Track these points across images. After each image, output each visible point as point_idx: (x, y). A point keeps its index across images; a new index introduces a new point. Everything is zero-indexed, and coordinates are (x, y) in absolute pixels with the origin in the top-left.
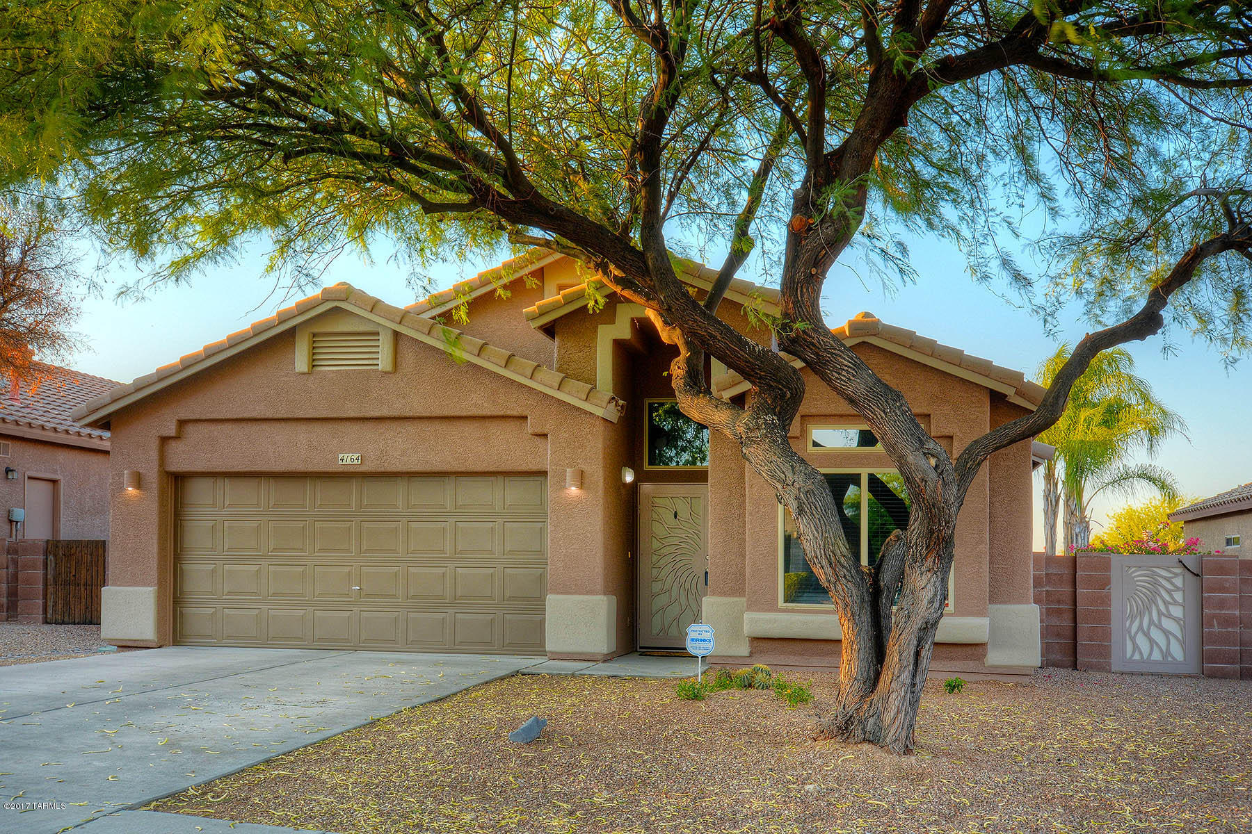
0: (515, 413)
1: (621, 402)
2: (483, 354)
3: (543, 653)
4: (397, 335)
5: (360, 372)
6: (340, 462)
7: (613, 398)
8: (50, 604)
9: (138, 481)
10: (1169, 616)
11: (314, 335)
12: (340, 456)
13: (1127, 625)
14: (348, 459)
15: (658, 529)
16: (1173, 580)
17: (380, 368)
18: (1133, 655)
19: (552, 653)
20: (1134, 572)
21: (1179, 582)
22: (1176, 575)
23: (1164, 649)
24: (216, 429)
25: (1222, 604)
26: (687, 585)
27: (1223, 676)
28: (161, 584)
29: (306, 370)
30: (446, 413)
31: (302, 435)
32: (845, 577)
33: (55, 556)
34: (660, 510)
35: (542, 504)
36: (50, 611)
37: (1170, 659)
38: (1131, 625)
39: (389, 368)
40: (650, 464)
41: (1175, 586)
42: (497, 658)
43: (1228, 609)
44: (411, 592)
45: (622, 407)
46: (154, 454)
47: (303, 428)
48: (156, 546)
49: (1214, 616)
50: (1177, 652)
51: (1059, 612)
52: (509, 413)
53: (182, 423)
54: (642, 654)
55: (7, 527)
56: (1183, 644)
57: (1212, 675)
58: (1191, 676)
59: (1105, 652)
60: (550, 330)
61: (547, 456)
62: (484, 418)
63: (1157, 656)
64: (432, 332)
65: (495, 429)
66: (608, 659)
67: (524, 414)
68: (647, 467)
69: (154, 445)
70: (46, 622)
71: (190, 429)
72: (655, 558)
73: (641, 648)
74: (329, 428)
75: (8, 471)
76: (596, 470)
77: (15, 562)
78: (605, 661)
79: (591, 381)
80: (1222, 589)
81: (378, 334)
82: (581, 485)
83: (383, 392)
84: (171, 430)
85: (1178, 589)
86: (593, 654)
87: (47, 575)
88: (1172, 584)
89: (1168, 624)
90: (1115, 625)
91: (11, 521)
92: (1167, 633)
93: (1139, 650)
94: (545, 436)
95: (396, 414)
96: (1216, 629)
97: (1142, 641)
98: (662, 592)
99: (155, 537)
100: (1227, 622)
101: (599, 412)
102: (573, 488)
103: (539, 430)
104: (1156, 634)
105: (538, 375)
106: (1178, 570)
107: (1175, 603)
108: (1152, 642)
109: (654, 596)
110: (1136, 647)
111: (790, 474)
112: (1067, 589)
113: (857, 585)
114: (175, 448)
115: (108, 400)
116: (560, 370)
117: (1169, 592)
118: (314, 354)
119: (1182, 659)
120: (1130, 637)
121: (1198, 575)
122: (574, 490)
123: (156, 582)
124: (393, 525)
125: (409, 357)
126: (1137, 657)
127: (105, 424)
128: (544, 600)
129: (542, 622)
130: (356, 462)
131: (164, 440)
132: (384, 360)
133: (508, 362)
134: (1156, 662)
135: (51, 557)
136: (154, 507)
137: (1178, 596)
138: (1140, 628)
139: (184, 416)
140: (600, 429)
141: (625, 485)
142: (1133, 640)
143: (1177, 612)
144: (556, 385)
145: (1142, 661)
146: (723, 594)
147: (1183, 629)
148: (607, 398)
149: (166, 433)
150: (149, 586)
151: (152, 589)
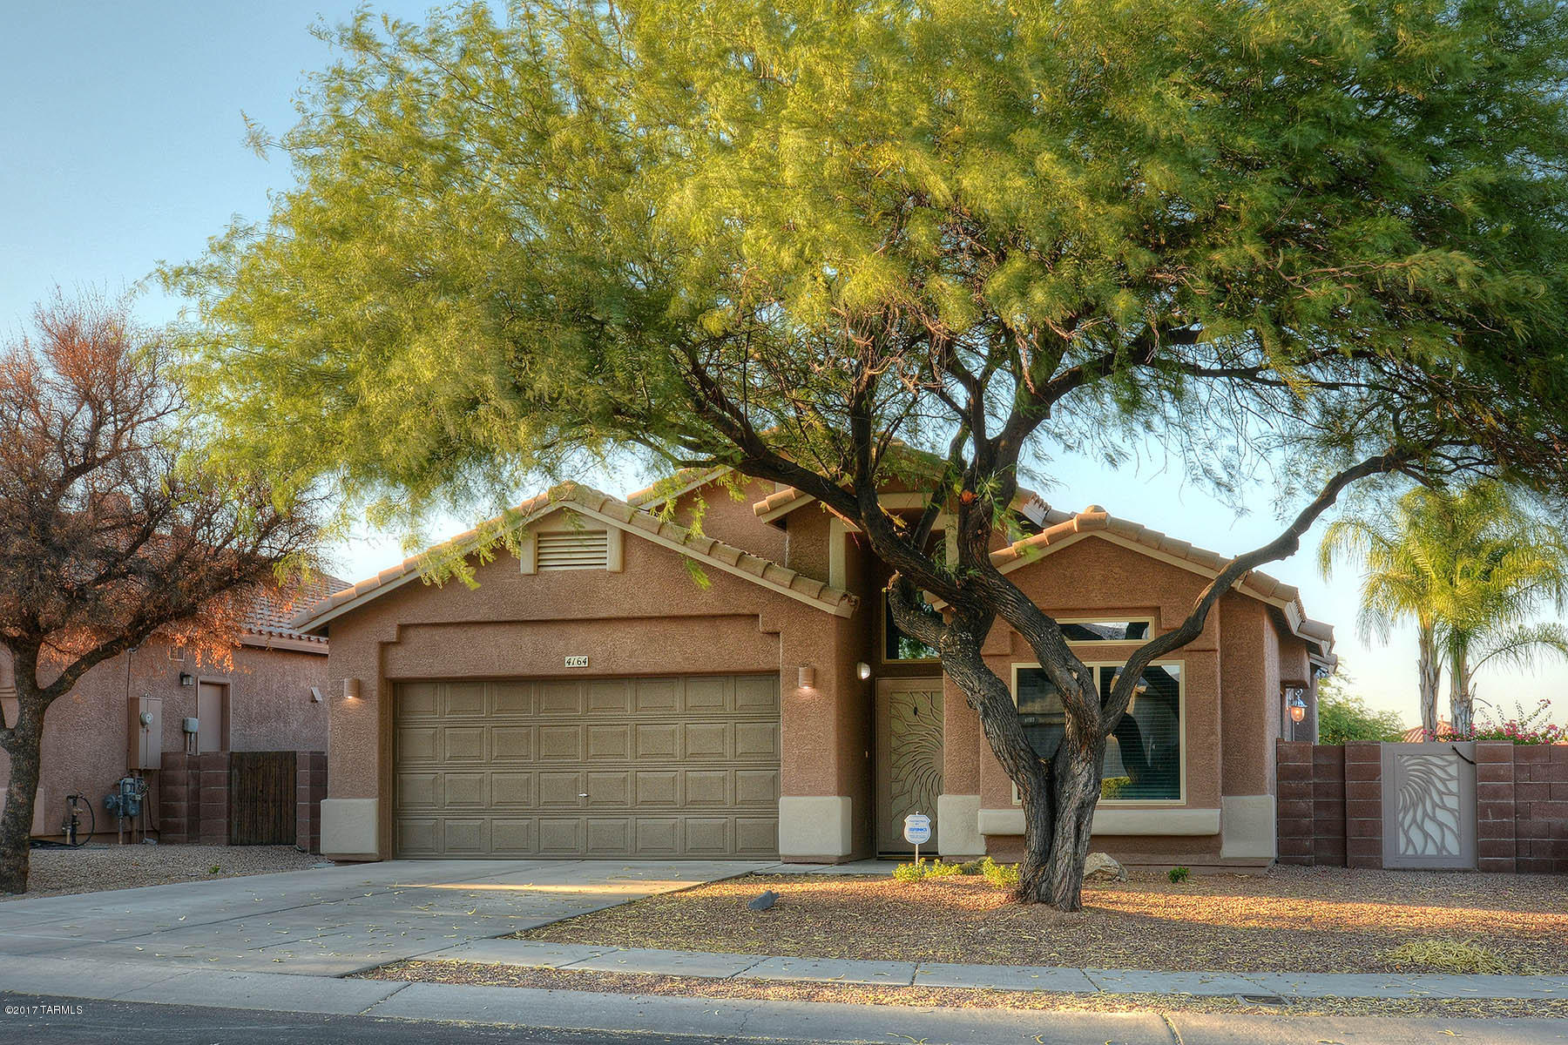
0: (745, 611)
1: (854, 597)
2: (713, 553)
3: (777, 858)
4: (625, 534)
5: (588, 572)
6: (567, 665)
7: (845, 596)
8: (235, 823)
9: (359, 689)
10: (1444, 807)
11: (539, 535)
12: (567, 659)
13: (1400, 819)
14: (575, 662)
15: (898, 726)
16: (1448, 769)
17: (607, 568)
18: (1406, 850)
19: (786, 857)
20: (1407, 761)
21: (1453, 770)
22: (1451, 763)
23: (1438, 841)
24: (438, 634)
25: (1496, 793)
26: (929, 786)
27: (1500, 869)
28: (381, 795)
29: (532, 572)
30: (675, 612)
31: (527, 637)
32: (1024, 767)
33: (240, 771)
34: (899, 706)
35: (775, 703)
36: (234, 832)
37: (1445, 853)
38: (1404, 818)
39: (617, 568)
40: (888, 658)
41: (1450, 775)
42: (730, 863)
43: (1503, 799)
44: (640, 799)
45: (856, 601)
46: (373, 661)
47: (528, 630)
48: (376, 756)
49: (1488, 806)
50: (1453, 846)
51: (1328, 805)
52: (741, 611)
53: (403, 628)
54: (879, 859)
55: (181, 739)
56: (1458, 837)
57: (1486, 869)
58: (1465, 871)
59: (1375, 847)
60: (781, 523)
61: (780, 656)
62: (714, 617)
63: (1431, 850)
64: (663, 531)
65: (726, 628)
66: (842, 861)
67: (755, 613)
68: (885, 660)
69: (374, 652)
70: (230, 843)
71: (412, 633)
72: (894, 757)
73: (880, 853)
74: (555, 630)
75: (183, 676)
76: (829, 668)
77: (197, 779)
78: (839, 864)
79: (823, 577)
80: (1498, 778)
81: (605, 532)
82: (814, 685)
83: (611, 592)
84: (391, 634)
85: (1452, 778)
86: (827, 856)
87: (231, 791)
88: (1446, 772)
89: (1442, 815)
90: (1386, 818)
91: (185, 732)
92: (1441, 825)
93: (1413, 844)
94: (777, 634)
95: (625, 614)
96: (1491, 820)
97: (1415, 835)
98: (902, 794)
99: (376, 748)
100: (1501, 811)
101: (832, 610)
102: (806, 688)
103: (770, 629)
104: (1430, 827)
105: (769, 574)
106: (1454, 758)
107: (1450, 793)
108: (1426, 835)
109: (893, 798)
110: (1409, 841)
111: (976, 684)
112: (1336, 781)
113: (1035, 774)
114: (397, 654)
115: (330, 606)
116: (792, 566)
117: (1442, 781)
118: (539, 554)
119: (1457, 853)
120: (1403, 830)
121: (1472, 763)
122: (806, 690)
123: (377, 793)
124: (621, 729)
125: (638, 556)
126: (1410, 852)
127: (323, 631)
128: (777, 803)
129: (776, 825)
130: (583, 665)
131: (384, 646)
132: (612, 561)
133: (740, 560)
134: (1431, 857)
135: (236, 771)
136: (375, 715)
137: (1453, 786)
138: (1414, 820)
139: (404, 621)
140: (832, 626)
141: (861, 680)
142: (1406, 833)
143: (1452, 802)
144: (788, 583)
145: (1416, 857)
146: (959, 792)
147: (1458, 820)
148: (839, 595)
149: (386, 639)
150: (369, 797)
151: (374, 800)
